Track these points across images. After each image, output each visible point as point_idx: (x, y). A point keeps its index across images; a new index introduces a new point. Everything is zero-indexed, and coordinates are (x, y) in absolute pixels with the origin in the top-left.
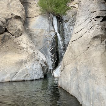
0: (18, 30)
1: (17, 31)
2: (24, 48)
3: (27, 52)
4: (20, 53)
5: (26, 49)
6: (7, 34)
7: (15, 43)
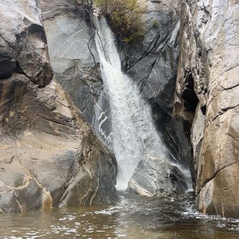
0: (44, 67)
1: (41, 69)
2: (67, 120)
3: (77, 130)
4: (58, 132)
5: (72, 123)
6: (20, 77)
7: (42, 105)
